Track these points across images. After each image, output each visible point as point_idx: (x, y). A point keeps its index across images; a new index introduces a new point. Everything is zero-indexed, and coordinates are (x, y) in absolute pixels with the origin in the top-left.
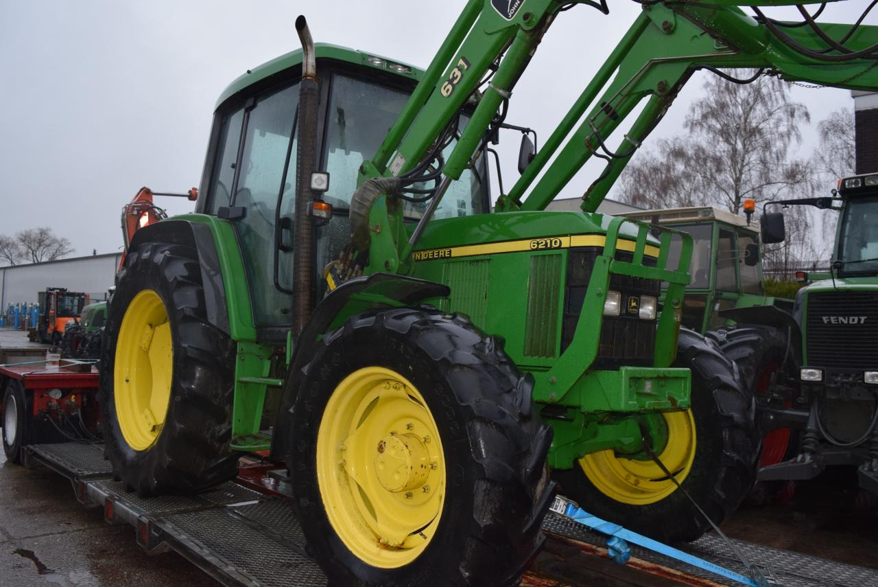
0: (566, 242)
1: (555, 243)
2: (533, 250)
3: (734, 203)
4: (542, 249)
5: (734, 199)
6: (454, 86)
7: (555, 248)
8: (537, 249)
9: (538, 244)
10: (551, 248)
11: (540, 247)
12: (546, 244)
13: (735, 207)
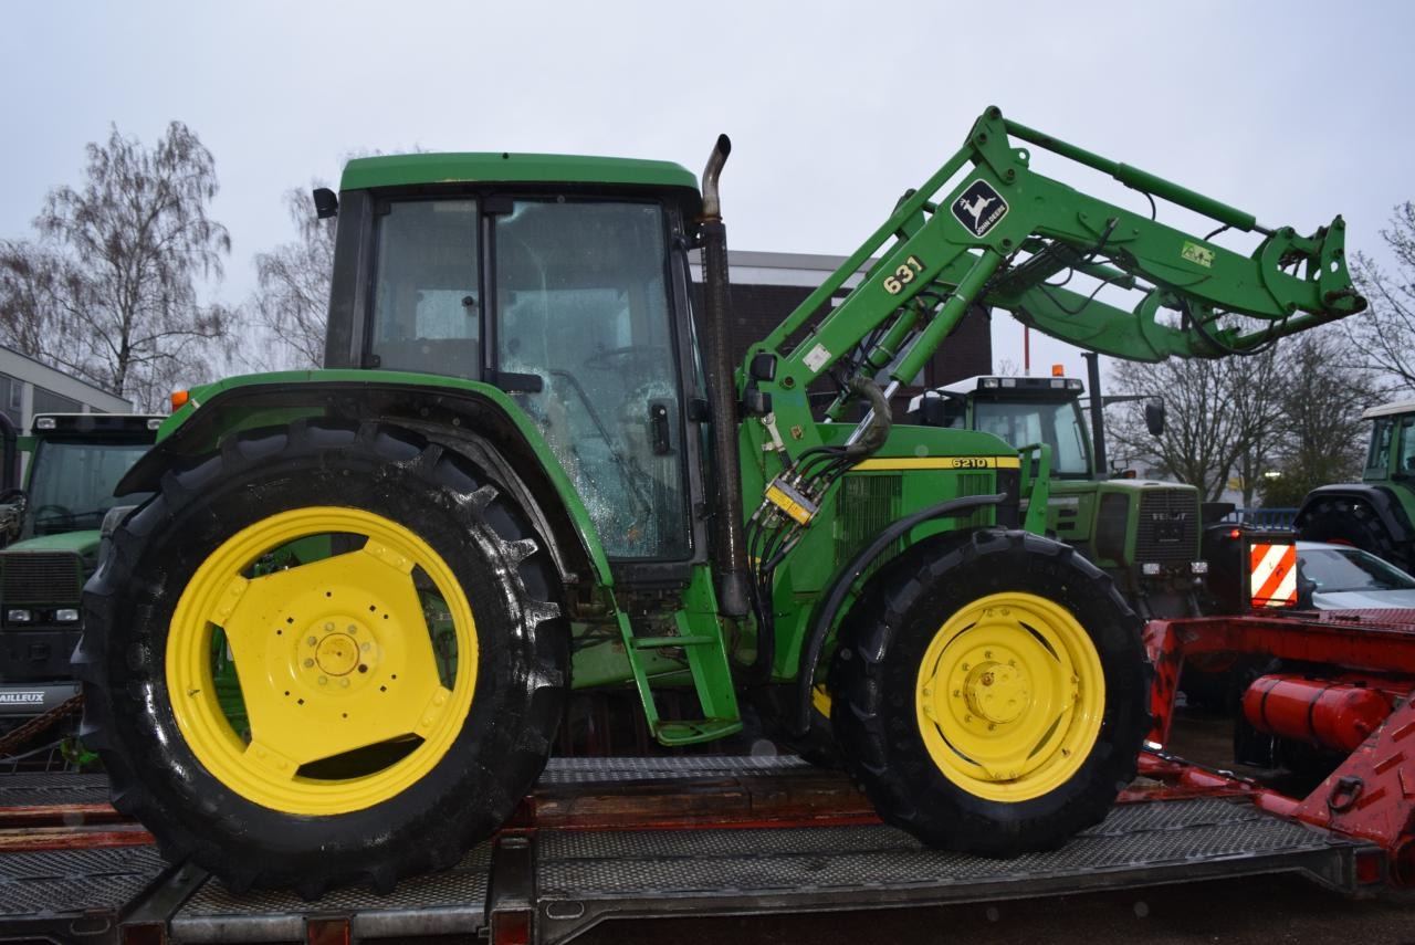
0: (991, 462)
1: (980, 462)
2: (956, 468)
3: (119, 356)
4: (965, 468)
5: (119, 349)
6: (903, 285)
7: (981, 468)
8: (961, 468)
9: (961, 462)
10: (976, 468)
11: (964, 465)
12: (971, 464)
13: (121, 361)
